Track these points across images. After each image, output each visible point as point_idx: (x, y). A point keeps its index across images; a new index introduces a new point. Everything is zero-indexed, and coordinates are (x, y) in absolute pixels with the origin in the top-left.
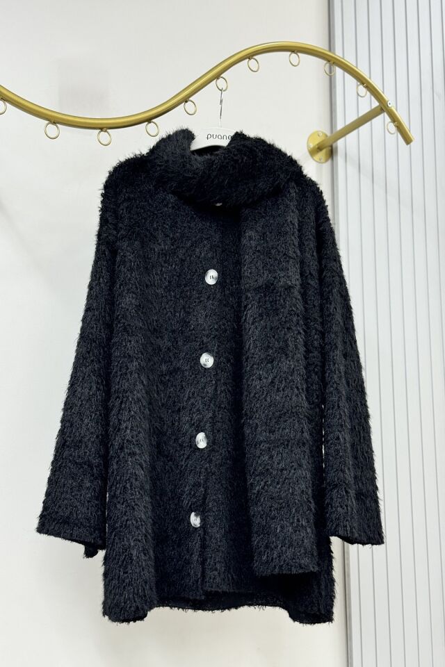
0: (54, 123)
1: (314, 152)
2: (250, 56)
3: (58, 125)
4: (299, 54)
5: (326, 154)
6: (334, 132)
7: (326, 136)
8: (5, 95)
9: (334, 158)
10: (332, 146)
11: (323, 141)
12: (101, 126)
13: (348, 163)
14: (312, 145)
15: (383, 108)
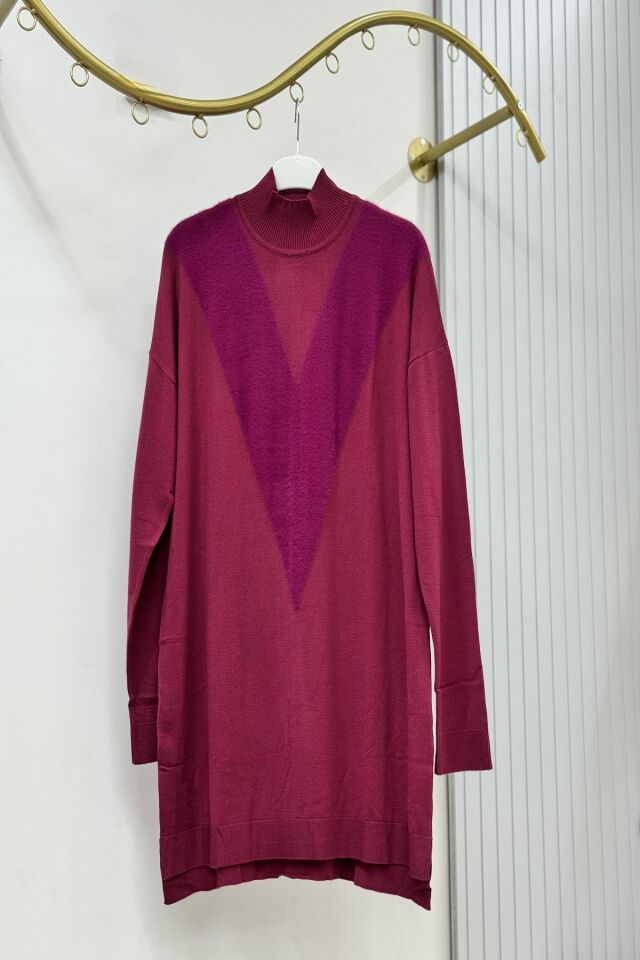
2: (364, 28)
4: (418, 29)
5: (429, 170)
6: (440, 142)
7: (430, 146)
9: (440, 177)
10: (436, 161)
11: (426, 153)
13: (456, 185)
14: (413, 159)
15: (512, 110)
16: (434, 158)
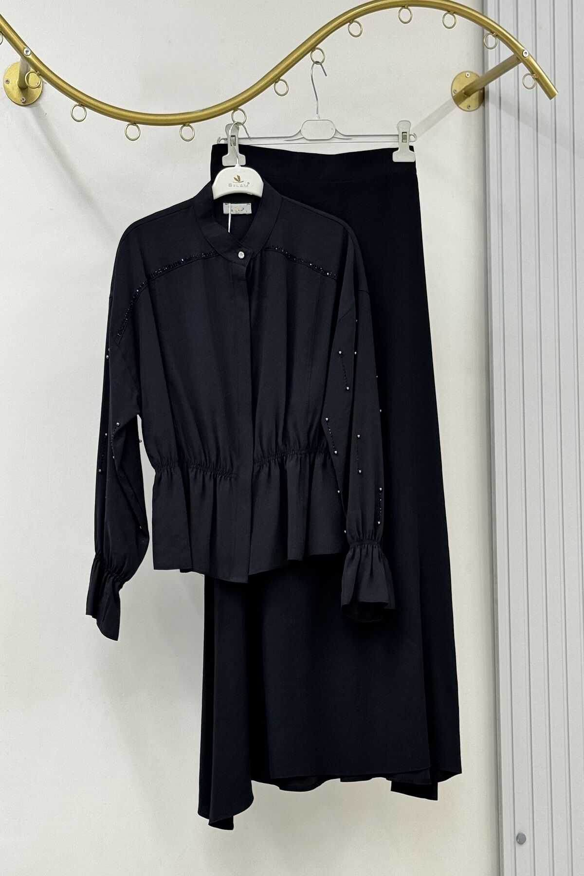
0: (134, 123)
1: (460, 98)
2: (351, 20)
3: (138, 125)
4: (409, 7)
5: (478, 100)
6: (485, 72)
7: (478, 76)
8: (83, 100)
9: (486, 105)
10: (483, 89)
11: (472, 83)
12: (183, 121)
13: (502, 111)
14: (458, 91)
15: (518, 58)
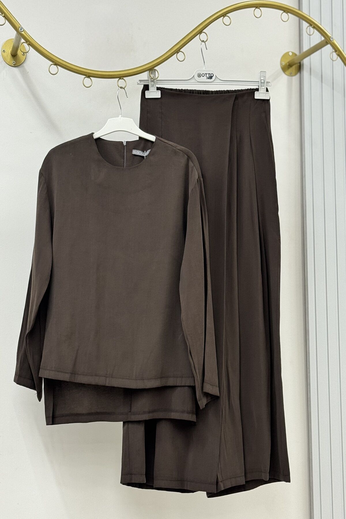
0: (89, 77)
1: (286, 68)
2: (224, 15)
5: (296, 69)
6: (302, 52)
7: (296, 55)
8: (57, 61)
9: (302, 72)
11: (292, 60)
15: (327, 41)
16: (299, 62)
